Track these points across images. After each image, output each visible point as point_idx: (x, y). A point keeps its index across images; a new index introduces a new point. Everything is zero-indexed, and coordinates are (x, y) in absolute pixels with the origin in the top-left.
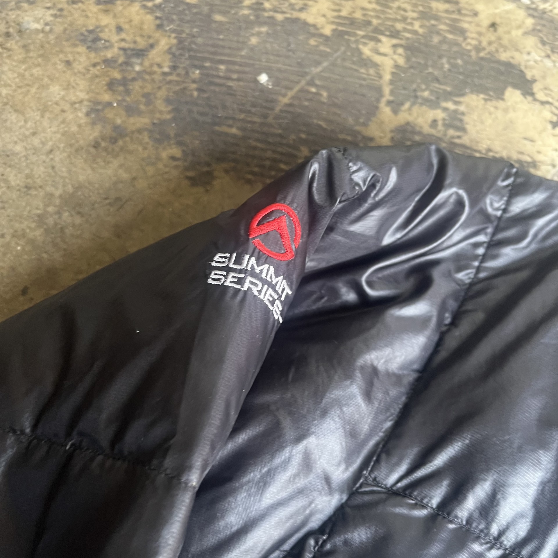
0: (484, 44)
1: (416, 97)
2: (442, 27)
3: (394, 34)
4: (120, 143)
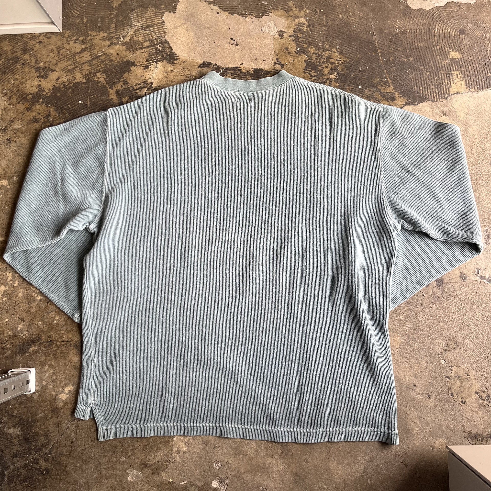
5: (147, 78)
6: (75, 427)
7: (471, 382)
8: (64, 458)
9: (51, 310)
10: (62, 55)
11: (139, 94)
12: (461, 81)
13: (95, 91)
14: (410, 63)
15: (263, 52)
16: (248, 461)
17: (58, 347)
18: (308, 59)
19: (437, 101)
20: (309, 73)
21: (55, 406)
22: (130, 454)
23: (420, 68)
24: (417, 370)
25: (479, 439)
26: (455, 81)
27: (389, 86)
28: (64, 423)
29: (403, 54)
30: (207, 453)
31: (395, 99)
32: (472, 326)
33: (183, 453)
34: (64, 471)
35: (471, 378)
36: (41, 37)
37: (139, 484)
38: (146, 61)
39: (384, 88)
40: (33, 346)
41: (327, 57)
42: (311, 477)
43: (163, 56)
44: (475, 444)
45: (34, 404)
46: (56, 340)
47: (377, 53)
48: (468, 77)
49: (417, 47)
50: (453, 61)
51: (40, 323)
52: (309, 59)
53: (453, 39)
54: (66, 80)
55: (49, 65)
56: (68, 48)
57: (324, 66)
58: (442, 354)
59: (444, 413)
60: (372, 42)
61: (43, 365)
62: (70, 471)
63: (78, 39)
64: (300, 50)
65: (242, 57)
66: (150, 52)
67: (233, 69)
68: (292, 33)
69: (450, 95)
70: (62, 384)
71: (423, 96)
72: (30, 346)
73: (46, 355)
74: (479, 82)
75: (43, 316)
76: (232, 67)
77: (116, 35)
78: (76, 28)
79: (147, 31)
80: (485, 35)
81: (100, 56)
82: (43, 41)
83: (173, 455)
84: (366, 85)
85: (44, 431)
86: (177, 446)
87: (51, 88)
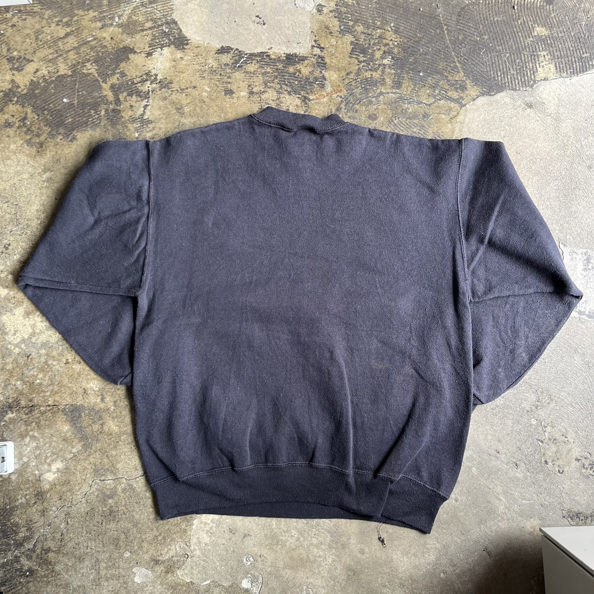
0: (114, 46)
1: (108, 75)
2: (99, 49)
3: (88, 61)
4: (44, 146)
5: (150, 69)
6: (66, 515)
7: (569, 446)
8: (51, 555)
9: (33, 367)
10: (41, 41)
11: (140, 88)
12: (549, 64)
13: (84, 86)
14: (484, 43)
15: (297, 32)
16: (287, 553)
17: (42, 414)
18: (354, 40)
19: (519, 90)
20: (356, 58)
21: (39, 489)
22: (136, 548)
23: (497, 48)
24: (501, 432)
25: (581, 518)
26: (541, 64)
27: (458, 72)
28: (51, 510)
29: (475, 32)
30: (235, 544)
31: (466, 88)
32: (570, 374)
33: (204, 545)
34: (53, 571)
35: (570, 441)
36: (15, 19)
37: (149, 586)
38: (149, 47)
39: (452, 74)
40: (9, 412)
41: (379, 37)
42: (369, 571)
43: (170, 40)
44: (577, 525)
45: (12, 486)
46: (39, 404)
47: (442, 31)
48: (558, 58)
49: (492, 22)
50: (540, 39)
51: (19, 383)
52: (356, 40)
53: (539, 10)
54: (46, 73)
55: (25, 54)
56: (48, 32)
57: (375, 48)
58: (532, 411)
59: (536, 487)
60: (436, 17)
61: (22, 436)
62: (60, 572)
63: (61, 21)
64: (345, 29)
65: (270, 39)
66: (154, 35)
67: (260, 54)
68: (333, 7)
69: (537, 82)
70: (48, 461)
71: (502, 84)
72: (7, 412)
73: (27, 423)
74: (573, 65)
75: (22, 374)
76: (258, 53)
77: (110, 14)
78: (59, 7)
79: (149, 8)
80: (579, 5)
81: (89, 41)
82: (17, 24)
83: (192, 548)
84: (429, 71)
85: (26, 522)
86: (197, 536)
87: (28, 84)
